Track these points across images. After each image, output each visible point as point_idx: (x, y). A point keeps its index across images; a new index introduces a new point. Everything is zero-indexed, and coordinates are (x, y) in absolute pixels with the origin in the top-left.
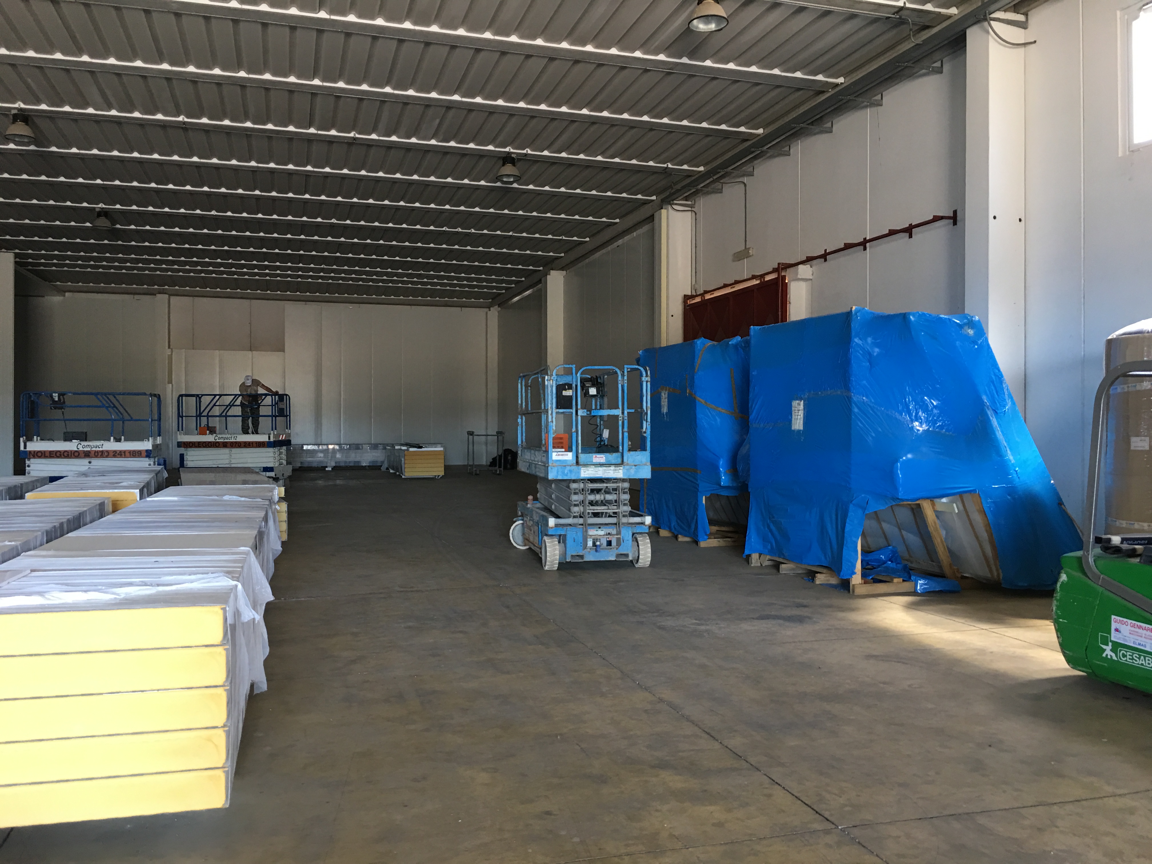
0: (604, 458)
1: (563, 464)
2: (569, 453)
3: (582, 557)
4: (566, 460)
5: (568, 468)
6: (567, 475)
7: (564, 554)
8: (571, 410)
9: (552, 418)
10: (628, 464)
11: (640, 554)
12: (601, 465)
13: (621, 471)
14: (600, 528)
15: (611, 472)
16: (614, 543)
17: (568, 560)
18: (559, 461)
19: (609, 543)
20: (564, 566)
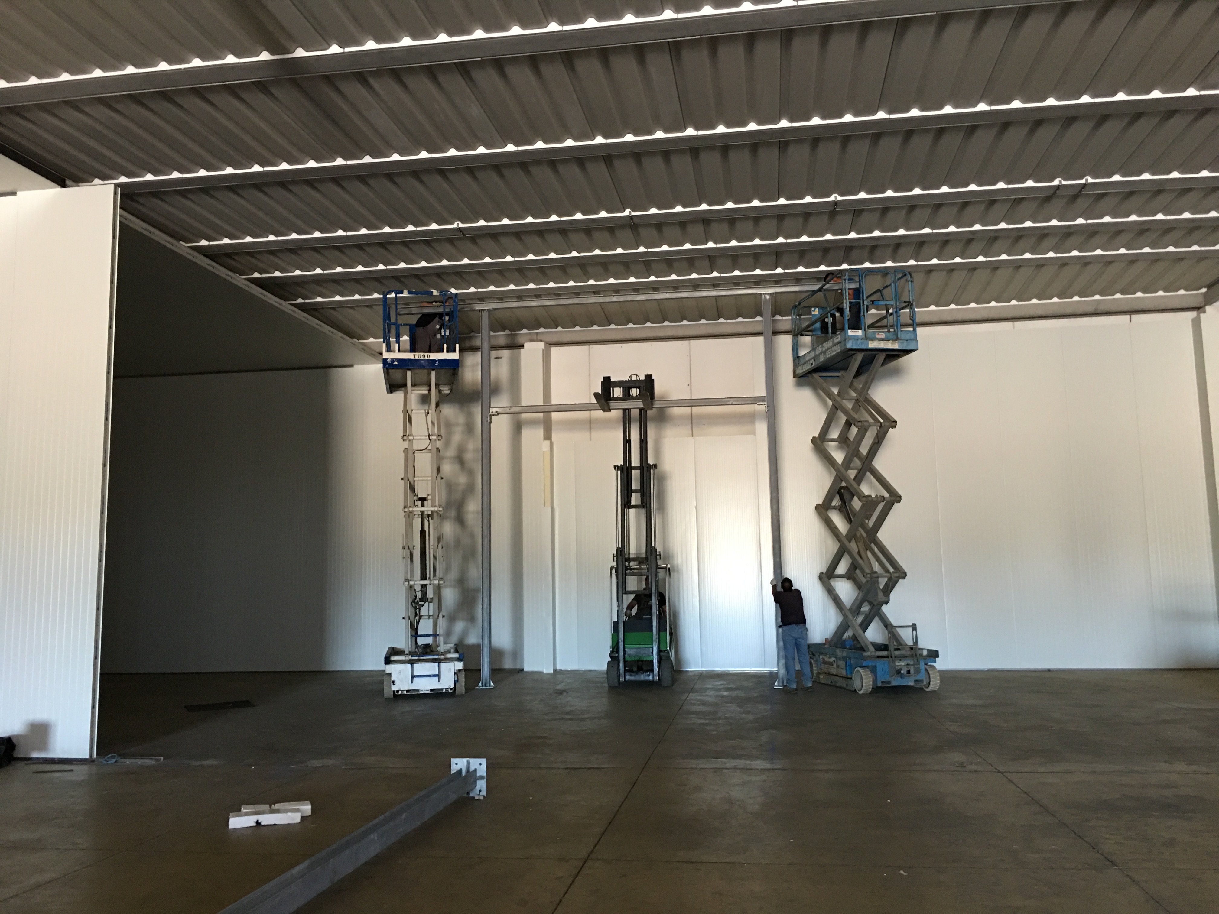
0: (884, 335)
1: (856, 338)
2: (859, 331)
3: (889, 682)
4: (858, 335)
5: (860, 341)
6: (859, 345)
7: (875, 681)
8: (860, 301)
9: (847, 306)
10: (901, 339)
11: (931, 681)
12: (882, 340)
13: (897, 344)
14: (900, 660)
15: (890, 345)
16: (912, 672)
17: (879, 684)
18: (853, 336)
19: (909, 672)
20: (876, 690)
